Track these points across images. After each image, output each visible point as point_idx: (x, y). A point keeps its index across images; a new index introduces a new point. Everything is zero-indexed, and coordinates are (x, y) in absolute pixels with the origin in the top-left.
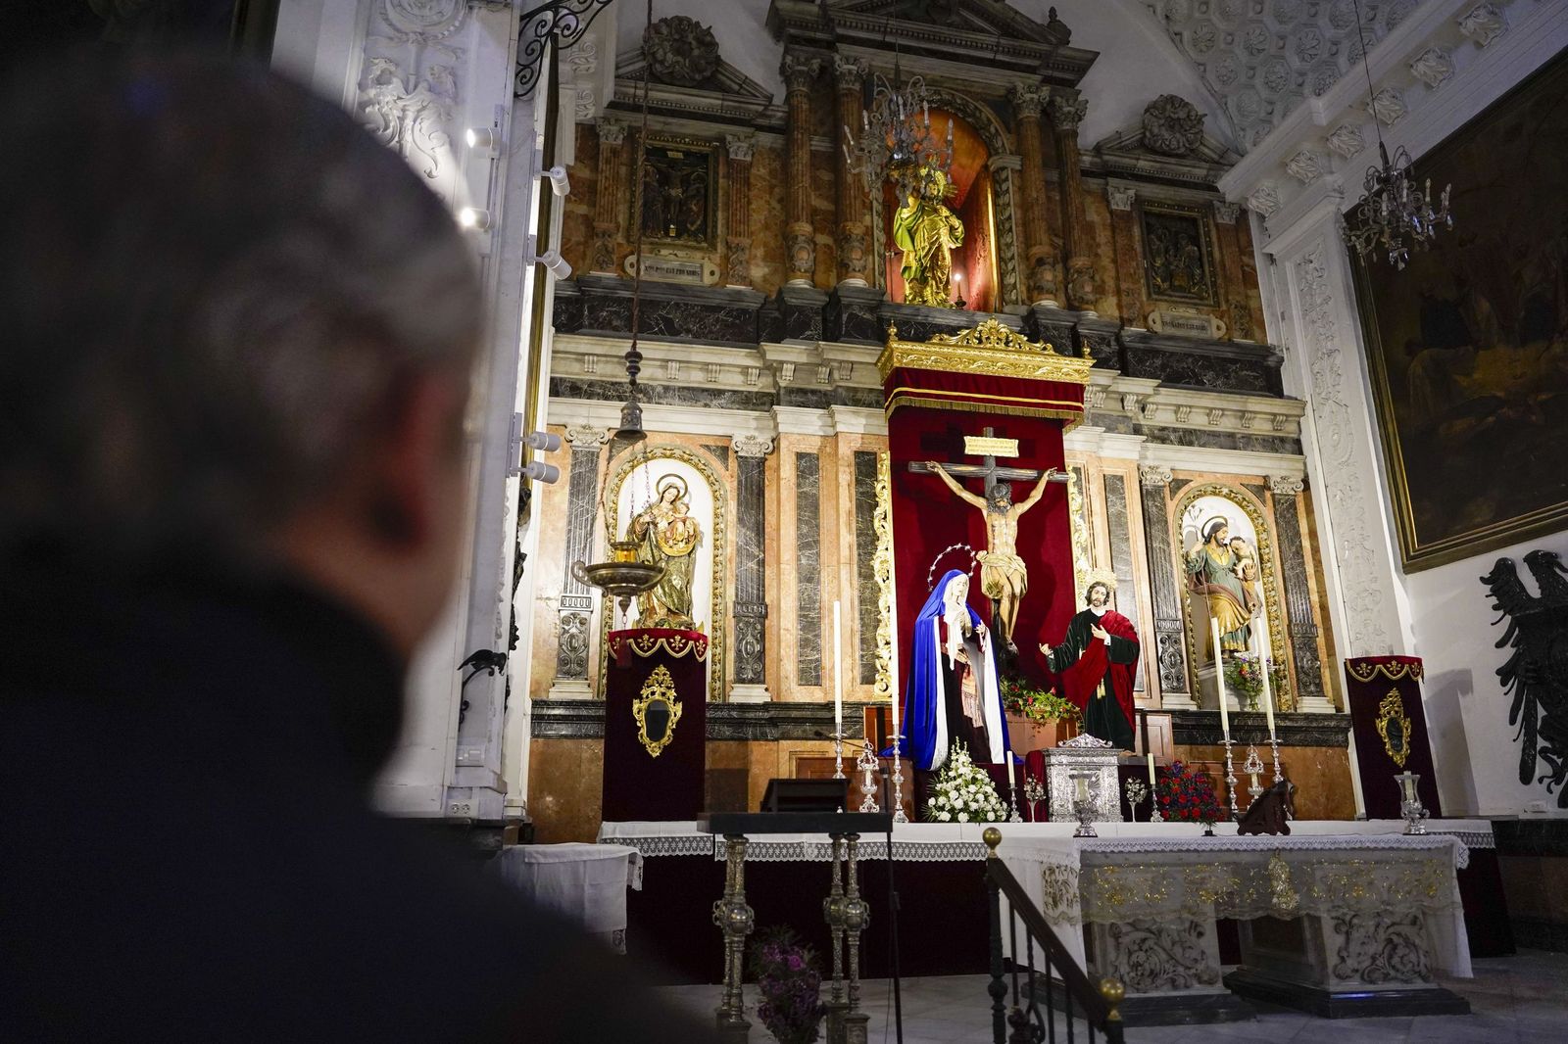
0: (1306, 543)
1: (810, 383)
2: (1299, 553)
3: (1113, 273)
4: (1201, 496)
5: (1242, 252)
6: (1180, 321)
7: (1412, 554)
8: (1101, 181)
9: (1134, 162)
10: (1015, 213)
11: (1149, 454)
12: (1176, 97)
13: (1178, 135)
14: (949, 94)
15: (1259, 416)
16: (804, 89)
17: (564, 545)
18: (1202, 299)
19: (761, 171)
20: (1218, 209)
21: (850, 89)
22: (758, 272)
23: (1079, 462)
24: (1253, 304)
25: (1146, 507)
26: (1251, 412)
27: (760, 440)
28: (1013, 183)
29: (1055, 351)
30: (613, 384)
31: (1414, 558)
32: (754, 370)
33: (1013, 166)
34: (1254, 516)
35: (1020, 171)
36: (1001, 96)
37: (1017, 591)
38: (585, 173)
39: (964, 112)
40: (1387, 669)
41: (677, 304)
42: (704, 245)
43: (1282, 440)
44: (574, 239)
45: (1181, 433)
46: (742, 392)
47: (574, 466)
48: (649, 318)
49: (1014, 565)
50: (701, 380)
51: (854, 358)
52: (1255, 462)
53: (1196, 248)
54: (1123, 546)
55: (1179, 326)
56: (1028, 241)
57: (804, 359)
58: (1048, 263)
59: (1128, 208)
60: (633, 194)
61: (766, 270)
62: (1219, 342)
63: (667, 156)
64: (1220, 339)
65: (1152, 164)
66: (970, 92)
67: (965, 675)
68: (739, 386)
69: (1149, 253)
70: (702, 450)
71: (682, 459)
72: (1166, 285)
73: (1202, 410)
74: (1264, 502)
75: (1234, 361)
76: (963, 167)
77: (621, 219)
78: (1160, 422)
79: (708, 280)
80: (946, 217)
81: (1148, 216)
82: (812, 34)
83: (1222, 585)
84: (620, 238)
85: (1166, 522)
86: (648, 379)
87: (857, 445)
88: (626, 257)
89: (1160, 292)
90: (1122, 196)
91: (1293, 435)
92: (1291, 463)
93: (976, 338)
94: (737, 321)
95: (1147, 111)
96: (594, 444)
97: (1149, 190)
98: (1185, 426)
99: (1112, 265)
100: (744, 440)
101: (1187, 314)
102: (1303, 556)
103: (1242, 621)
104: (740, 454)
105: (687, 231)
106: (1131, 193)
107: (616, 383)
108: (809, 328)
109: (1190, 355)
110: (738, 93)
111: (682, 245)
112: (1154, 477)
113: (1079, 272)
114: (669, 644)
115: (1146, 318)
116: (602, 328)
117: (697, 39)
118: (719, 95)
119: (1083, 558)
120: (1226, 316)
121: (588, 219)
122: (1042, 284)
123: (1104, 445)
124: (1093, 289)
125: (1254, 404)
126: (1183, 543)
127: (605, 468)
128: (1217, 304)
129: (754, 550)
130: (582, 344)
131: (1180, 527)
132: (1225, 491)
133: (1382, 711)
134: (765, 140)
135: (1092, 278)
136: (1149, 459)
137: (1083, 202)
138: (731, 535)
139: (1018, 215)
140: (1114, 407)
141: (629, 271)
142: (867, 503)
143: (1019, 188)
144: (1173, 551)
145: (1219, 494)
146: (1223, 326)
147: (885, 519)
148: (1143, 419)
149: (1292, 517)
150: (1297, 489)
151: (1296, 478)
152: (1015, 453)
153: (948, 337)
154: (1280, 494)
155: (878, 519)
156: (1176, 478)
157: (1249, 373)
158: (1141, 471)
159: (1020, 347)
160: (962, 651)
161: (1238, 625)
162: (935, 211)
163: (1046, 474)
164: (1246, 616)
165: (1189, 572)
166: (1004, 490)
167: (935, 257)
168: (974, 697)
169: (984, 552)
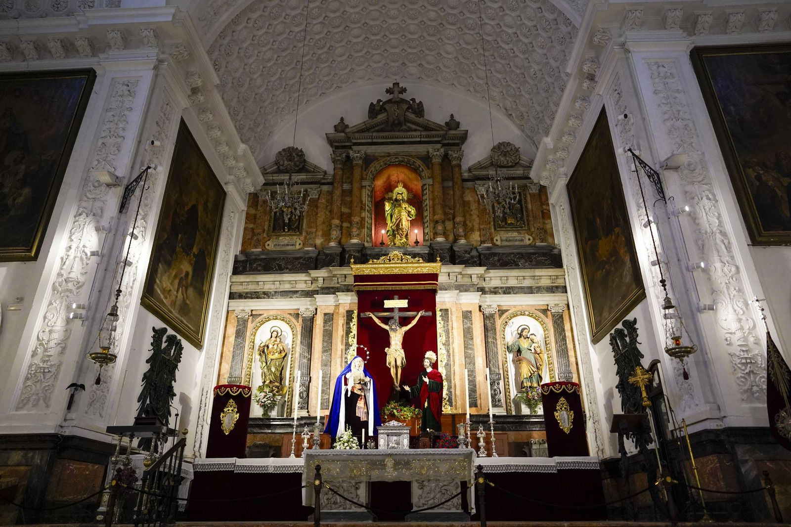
0: (568, 334)
1: (330, 284)
2: (564, 339)
3: (478, 222)
4: (515, 316)
5: (542, 204)
6: (511, 239)
7: (594, 335)
8: (473, 183)
9: (487, 172)
10: (429, 204)
11: (488, 300)
12: (504, 142)
13: (507, 158)
14: (402, 158)
15: (542, 277)
16: (340, 166)
17: (231, 357)
18: (522, 227)
19: (323, 201)
20: (530, 186)
21: (357, 163)
22: (319, 241)
23: (447, 306)
24: (548, 226)
25: (486, 323)
26: (538, 276)
27: (311, 309)
28: (429, 190)
29: (423, 261)
30: (255, 292)
32: (309, 282)
33: (428, 183)
34: (542, 323)
35: (433, 185)
36: (425, 155)
37: (399, 363)
38: (253, 212)
39: (409, 164)
40: (554, 388)
41: (284, 258)
42: (298, 233)
43: (557, 287)
44: (247, 238)
45: (504, 289)
46: (306, 291)
47: (237, 326)
48: (272, 265)
49: (398, 353)
50: (289, 288)
51: (345, 273)
52: (541, 299)
53: (519, 206)
54: (470, 342)
55: (510, 241)
56: (434, 213)
57: (326, 275)
58: (441, 222)
59: (485, 193)
61: (323, 240)
62: (529, 246)
64: (530, 244)
65: (496, 172)
66: (410, 155)
67: (359, 399)
68: (304, 288)
70: (288, 315)
71: (280, 319)
72: (503, 224)
73: (514, 278)
74: (547, 317)
75: (534, 254)
76: (416, 185)
77: (265, 228)
78: (494, 285)
79: (298, 247)
80: (405, 208)
82: (344, 144)
83: (524, 356)
84: (265, 235)
85: (495, 329)
86: (269, 289)
87: (347, 308)
88: (266, 242)
89: (500, 227)
90: (481, 188)
91: (561, 284)
92: (560, 297)
93: (388, 260)
94: (307, 263)
95: (492, 150)
96: (246, 317)
98: (506, 286)
99: (478, 218)
100: (304, 310)
101: (513, 235)
102: (566, 340)
103: (532, 372)
104: (303, 316)
105: (292, 229)
106: (487, 186)
107: (257, 292)
108: (334, 262)
109: (513, 253)
110: (314, 172)
111: (288, 235)
112: (489, 310)
113: (458, 224)
114: (231, 390)
115: (492, 240)
116: (254, 271)
117: (296, 154)
118: (304, 174)
119: (443, 347)
120: (534, 234)
121: (253, 229)
122: (438, 231)
123: (462, 298)
124: (464, 230)
125: (538, 272)
126: (504, 338)
127: (250, 326)
128: (529, 229)
129: (307, 355)
130: (241, 278)
131: (504, 332)
132: (527, 313)
133: (558, 408)
134: (325, 188)
135: (465, 225)
136: (486, 302)
137: (464, 193)
138: (298, 349)
139: (431, 203)
140: (466, 281)
141: (267, 247)
142: (348, 331)
143: (432, 192)
144: (499, 343)
145: (524, 315)
146: (531, 238)
147: (354, 338)
148: (484, 285)
149: (561, 322)
150: (563, 309)
151: (563, 304)
152: (406, 306)
153: (375, 261)
154: (554, 312)
155: (350, 338)
156: (501, 309)
157: (542, 258)
158: (482, 308)
159: (408, 261)
160: (360, 389)
161: (530, 375)
162: (400, 205)
163: (420, 313)
164: (535, 370)
165: (510, 352)
166: (393, 321)
167: (398, 225)
168: (364, 409)
169: (387, 348)
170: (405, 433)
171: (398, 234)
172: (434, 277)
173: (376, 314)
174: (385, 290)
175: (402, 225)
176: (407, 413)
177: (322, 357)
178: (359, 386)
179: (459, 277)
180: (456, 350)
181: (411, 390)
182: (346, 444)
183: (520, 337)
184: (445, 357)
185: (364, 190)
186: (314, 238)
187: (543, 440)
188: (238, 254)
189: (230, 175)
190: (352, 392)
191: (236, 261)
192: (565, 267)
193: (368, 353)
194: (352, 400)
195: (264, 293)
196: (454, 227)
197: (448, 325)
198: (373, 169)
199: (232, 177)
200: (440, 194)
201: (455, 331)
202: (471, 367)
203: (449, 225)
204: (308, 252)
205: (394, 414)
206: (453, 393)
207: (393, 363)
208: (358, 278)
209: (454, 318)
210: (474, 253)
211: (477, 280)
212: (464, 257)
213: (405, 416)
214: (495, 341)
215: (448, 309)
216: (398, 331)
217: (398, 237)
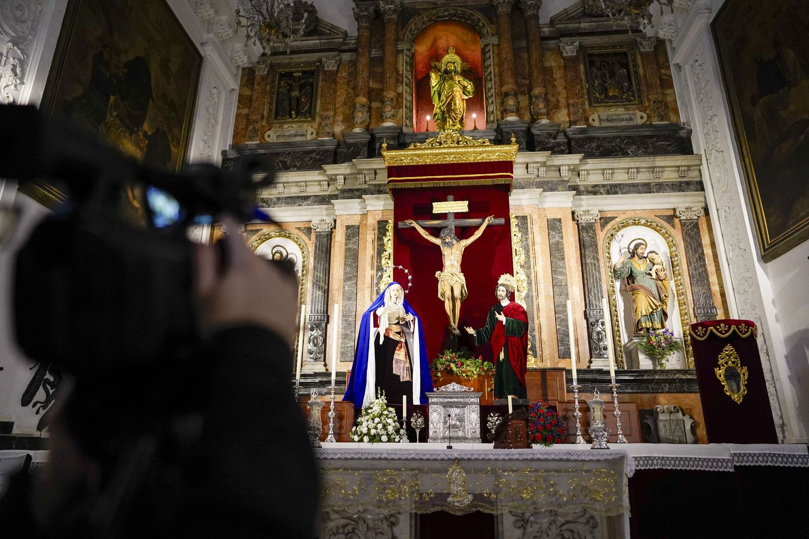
0: (708, 251)
1: (355, 185)
2: (702, 258)
3: (565, 95)
4: (624, 226)
5: (660, 67)
6: (614, 118)
7: (767, 247)
8: (557, 41)
9: (577, 25)
10: (494, 70)
11: (583, 203)
14: (453, 10)
15: (666, 169)
16: (366, 24)
18: (630, 101)
19: (343, 74)
20: (640, 43)
21: (389, 18)
22: (338, 129)
23: (526, 212)
24: (669, 99)
25: (581, 237)
26: (659, 167)
27: (328, 221)
28: (493, 52)
29: (491, 143)
31: (768, 249)
32: (324, 182)
33: (492, 42)
34: (666, 236)
35: (498, 45)
36: (487, 4)
37: (457, 293)
38: (248, 92)
39: (464, 18)
40: (717, 330)
41: (290, 153)
42: (309, 119)
43: (688, 183)
44: (240, 128)
45: (609, 187)
46: (320, 196)
48: (274, 162)
49: (456, 278)
50: (297, 192)
51: (375, 167)
52: (665, 200)
53: (625, 70)
54: (560, 264)
55: (613, 120)
56: (502, 83)
57: (348, 171)
58: (512, 95)
59: (575, 54)
60: (272, 99)
61: (343, 127)
62: (643, 126)
63: (293, 76)
64: (643, 124)
65: (591, 24)
66: (468, 6)
67: (397, 348)
68: (318, 192)
69: (590, 78)
70: (297, 230)
71: (285, 236)
72: (603, 97)
73: (622, 170)
74: (673, 226)
75: (651, 137)
77: (265, 113)
78: (593, 182)
79: (309, 137)
80: (459, 81)
81: (590, 57)
83: (640, 284)
84: (264, 123)
85: (596, 246)
86: (269, 194)
87: (379, 217)
88: (266, 132)
89: (598, 101)
90: (571, 47)
91: (695, 179)
93: (438, 142)
94: (322, 157)
97: (589, 41)
98: (611, 182)
99: (564, 90)
100: (318, 222)
101: (618, 113)
102: (704, 260)
103: (654, 307)
104: (317, 230)
106: (577, 44)
109: (618, 137)
110: (330, 34)
111: (296, 121)
112: (587, 217)
113: (536, 97)
115: (587, 119)
117: (305, 11)
118: (317, 38)
119: (521, 271)
120: (648, 109)
121: (247, 115)
122: (508, 107)
123: (547, 200)
124: (546, 106)
125: (661, 161)
126: (610, 258)
128: (641, 103)
129: (322, 284)
131: (609, 249)
132: (643, 221)
133: (720, 361)
134: (346, 57)
135: (546, 100)
136: (581, 206)
137: (543, 56)
138: (310, 276)
139: (497, 70)
140: (553, 176)
141: (267, 139)
142: (381, 250)
143: (498, 54)
144: (602, 265)
145: (638, 224)
146: (645, 116)
147: (389, 258)
148: (578, 182)
149: (695, 234)
150: (699, 215)
151: (698, 207)
152: (466, 209)
153: (419, 144)
154: (685, 220)
155: (384, 259)
156: (604, 216)
157: (663, 143)
158: (576, 215)
159: (467, 144)
160: (399, 333)
161: (651, 310)
162: (452, 78)
163: (486, 220)
164: (658, 303)
166: (446, 231)
167: (449, 105)
168: (405, 363)
169: (439, 272)
170: (473, 403)
171: (450, 117)
172: (507, 166)
173: (421, 222)
174: (434, 187)
175: (455, 104)
176: (472, 368)
177: (344, 288)
178: (396, 329)
179: (542, 169)
180: (540, 276)
182: (377, 420)
183: (633, 256)
184: (525, 284)
185: (401, 56)
186: (333, 124)
187: (675, 407)
188: (227, 148)
189: (208, 32)
190: (387, 338)
191: (225, 160)
192: (696, 152)
193: (410, 277)
194: (386, 349)
196: (531, 103)
197: (527, 239)
198: (413, 27)
199: (212, 35)
200: (510, 56)
201: (538, 248)
202: (561, 300)
203: (524, 100)
204: (323, 143)
205: (451, 371)
206: (537, 338)
207: (448, 293)
208: (393, 171)
209: (536, 228)
210: (561, 139)
211: (569, 174)
212: (547, 144)
213: (469, 374)
214: (596, 262)
215: (526, 216)
216: (455, 246)
217: (449, 121)
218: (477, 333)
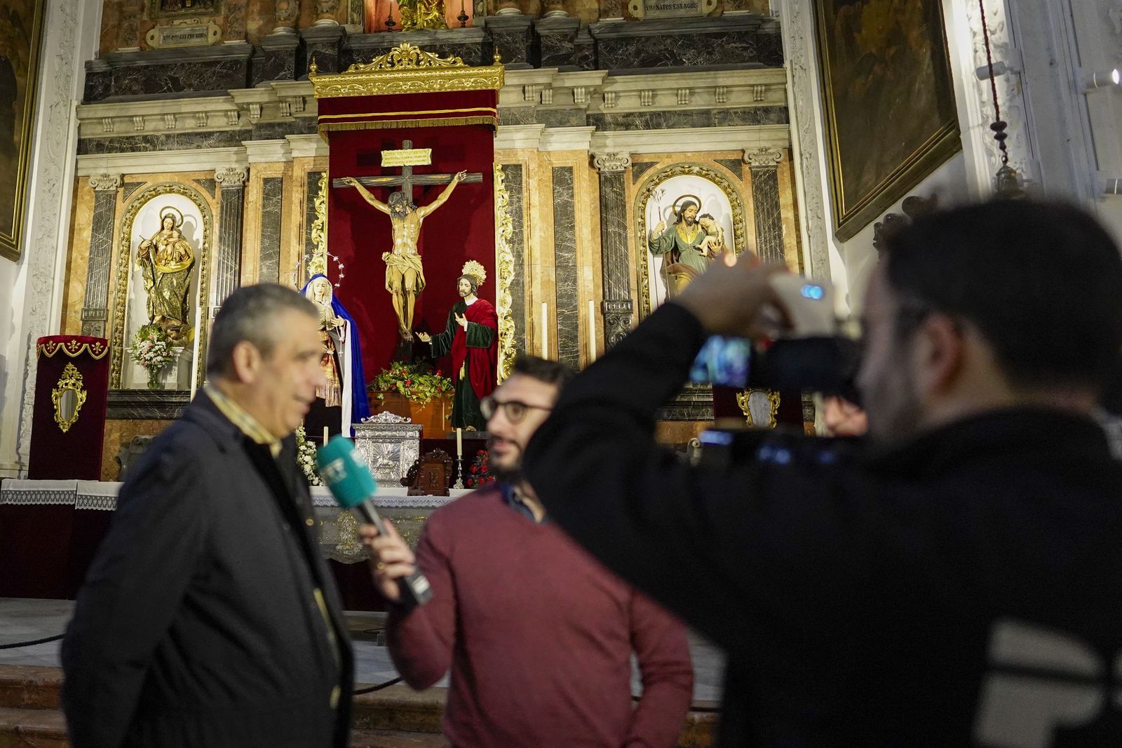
0: (788, 214)
1: (275, 118)
4: (668, 177)
6: (667, 3)
11: (608, 142)
15: (734, 89)
17: (87, 270)
22: (253, 25)
23: (520, 158)
25: (603, 194)
26: (723, 87)
27: (238, 171)
29: (465, 63)
30: (128, 138)
31: (841, 224)
32: (232, 113)
34: (729, 191)
41: (183, 65)
42: (211, 10)
43: (766, 111)
44: (111, 23)
45: (648, 117)
46: (227, 132)
47: (96, 208)
48: (160, 80)
49: (408, 263)
50: (194, 126)
51: (303, 93)
52: (729, 137)
54: (568, 235)
55: (665, 7)
57: (265, 98)
61: (261, 23)
62: (707, 18)
64: (710, 15)
68: (225, 127)
70: (195, 184)
71: (179, 192)
73: (670, 92)
74: (740, 176)
75: (719, 35)
78: (625, 108)
79: (211, 39)
83: (686, 262)
84: (145, 18)
85: (624, 207)
86: (153, 131)
87: (309, 167)
88: (148, 31)
91: (779, 104)
92: (774, 133)
93: (389, 63)
94: (230, 72)
96: (111, 189)
98: (652, 110)
100: (225, 172)
104: (224, 184)
107: (130, 137)
108: (283, 70)
109: (669, 36)
111: (192, 14)
112: (613, 163)
115: (625, 7)
116: (124, 94)
119: (507, 248)
121: (119, 6)
123: (552, 139)
125: (725, 78)
126: (644, 225)
127: (121, 206)
129: (231, 263)
130: (99, 110)
131: (643, 210)
132: (696, 169)
136: (605, 146)
138: (215, 252)
140: (563, 101)
141: (150, 42)
142: (311, 216)
144: (630, 234)
145: (689, 173)
146: (714, 0)
147: (322, 229)
148: (603, 108)
149: (771, 189)
150: (778, 160)
151: (777, 148)
152: (428, 162)
153: (362, 66)
154: (758, 167)
155: (315, 230)
156: (640, 161)
157: (737, 45)
158: (595, 160)
159: (430, 64)
160: (325, 344)
163: (456, 177)
165: (656, 252)
166: (399, 196)
168: (333, 381)
169: (387, 253)
170: (410, 438)
172: (488, 97)
173: (366, 180)
174: (383, 129)
176: (425, 389)
177: (261, 269)
178: (321, 338)
179: (546, 93)
180: (537, 254)
181: (433, 341)
183: (680, 221)
184: (511, 267)
186: (245, 19)
188: (93, 59)
191: (90, 75)
192: (787, 64)
193: (341, 267)
195: (146, 139)
197: (519, 200)
201: (535, 213)
202: (567, 287)
204: (230, 49)
205: (397, 391)
207: (397, 284)
208: (327, 105)
209: (533, 183)
210: (583, 38)
211: (586, 100)
212: (559, 50)
213: (421, 395)
214: (622, 232)
215: (521, 165)
216: (409, 217)
217: (420, 8)
218: (434, 340)
